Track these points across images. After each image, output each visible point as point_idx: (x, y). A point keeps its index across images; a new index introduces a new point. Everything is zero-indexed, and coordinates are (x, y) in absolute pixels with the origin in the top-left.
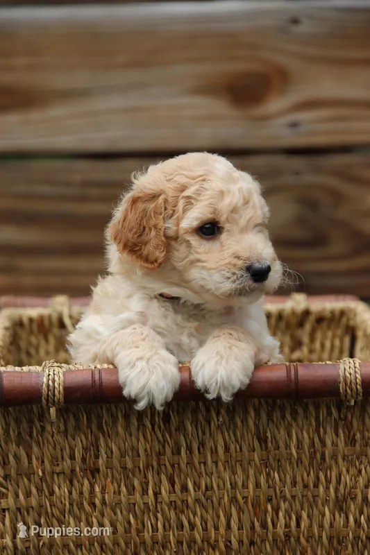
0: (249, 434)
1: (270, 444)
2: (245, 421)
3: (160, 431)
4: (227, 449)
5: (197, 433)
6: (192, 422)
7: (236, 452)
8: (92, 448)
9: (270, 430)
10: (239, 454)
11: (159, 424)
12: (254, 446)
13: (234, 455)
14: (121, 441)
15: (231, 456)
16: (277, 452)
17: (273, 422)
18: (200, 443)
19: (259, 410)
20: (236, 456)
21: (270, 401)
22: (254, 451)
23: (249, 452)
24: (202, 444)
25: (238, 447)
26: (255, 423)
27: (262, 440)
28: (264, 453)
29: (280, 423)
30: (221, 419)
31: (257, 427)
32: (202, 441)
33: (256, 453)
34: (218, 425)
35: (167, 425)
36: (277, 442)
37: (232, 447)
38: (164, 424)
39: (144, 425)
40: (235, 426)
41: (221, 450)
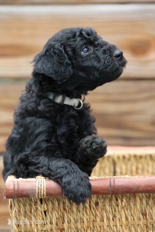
0: (138, 211)
1: (148, 217)
2: (135, 205)
3: (94, 210)
4: (127, 218)
5: (112, 211)
6: (109, 205)
7: (131, 220)
8: (61, 218)
9: (148, 210)
10: (133, 221)
11: (93, 206)
12: (140, 218)
13: (130, 222)
14: (75, 215)
15: (129, 222)
16: (151, 220)
17: (149, 206)
18: (113, 216)
19: (142, 199)
20: (132, 222)
21: (147, 194)
22: (140, 220)
23: (138, 220)
24: (114, 216)
25: (132, 218)
26: (140, 206)
27: (144, 214)
28: (145, 221)
29: (153, 206)
30: (123, 204)
31: (141, 208)
32: (115, 215)
33: (141, 221)
34: (122, 207)
35: (97, 207)
36: (151, 216)
37: (129, 218)
38: (96, 206)
39: (86, 207)
40: (131, 207)
41: (124, 219)
